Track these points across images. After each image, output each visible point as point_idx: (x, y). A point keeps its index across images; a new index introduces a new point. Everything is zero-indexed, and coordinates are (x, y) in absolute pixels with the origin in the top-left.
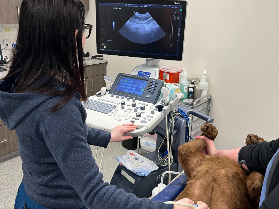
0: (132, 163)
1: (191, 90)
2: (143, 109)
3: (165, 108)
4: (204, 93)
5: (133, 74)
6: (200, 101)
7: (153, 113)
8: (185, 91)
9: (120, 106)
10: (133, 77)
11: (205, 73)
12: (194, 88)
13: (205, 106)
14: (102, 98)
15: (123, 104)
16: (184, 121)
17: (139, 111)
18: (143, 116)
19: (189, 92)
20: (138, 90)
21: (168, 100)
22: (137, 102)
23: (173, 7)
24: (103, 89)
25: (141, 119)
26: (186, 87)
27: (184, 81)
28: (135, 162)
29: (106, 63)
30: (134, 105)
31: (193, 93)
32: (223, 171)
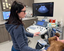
0: (41, 42)
1: (58, 24)
2: (42, 29)
3: (48, 29)
4: (62, 25)
5: (41, 20)
6: (60, 27)
7: (45, 30)
8: (57, 24)
9: (37, 28)
10: (41, 21)
11: (62, 20)
12: (59, 24)
13: (62, 28)
14: (33, 26)
15: (38, 27)
16: (54, 32)
17: (41, 29)
18: (42, 30)
19: (58, 25)
20: (42, 24)
21: (49, 27)
22: (41, 27)
23: (50, 4)
24: (34, 24)
25: (41, 31)
26: (57, 23)
27: (56, 22)
28: (42, 42)
29: (38, 18)
30: (40, 28)
31: (59, 25)
32: (58, 45)
